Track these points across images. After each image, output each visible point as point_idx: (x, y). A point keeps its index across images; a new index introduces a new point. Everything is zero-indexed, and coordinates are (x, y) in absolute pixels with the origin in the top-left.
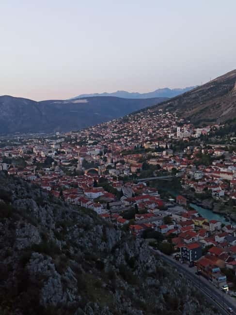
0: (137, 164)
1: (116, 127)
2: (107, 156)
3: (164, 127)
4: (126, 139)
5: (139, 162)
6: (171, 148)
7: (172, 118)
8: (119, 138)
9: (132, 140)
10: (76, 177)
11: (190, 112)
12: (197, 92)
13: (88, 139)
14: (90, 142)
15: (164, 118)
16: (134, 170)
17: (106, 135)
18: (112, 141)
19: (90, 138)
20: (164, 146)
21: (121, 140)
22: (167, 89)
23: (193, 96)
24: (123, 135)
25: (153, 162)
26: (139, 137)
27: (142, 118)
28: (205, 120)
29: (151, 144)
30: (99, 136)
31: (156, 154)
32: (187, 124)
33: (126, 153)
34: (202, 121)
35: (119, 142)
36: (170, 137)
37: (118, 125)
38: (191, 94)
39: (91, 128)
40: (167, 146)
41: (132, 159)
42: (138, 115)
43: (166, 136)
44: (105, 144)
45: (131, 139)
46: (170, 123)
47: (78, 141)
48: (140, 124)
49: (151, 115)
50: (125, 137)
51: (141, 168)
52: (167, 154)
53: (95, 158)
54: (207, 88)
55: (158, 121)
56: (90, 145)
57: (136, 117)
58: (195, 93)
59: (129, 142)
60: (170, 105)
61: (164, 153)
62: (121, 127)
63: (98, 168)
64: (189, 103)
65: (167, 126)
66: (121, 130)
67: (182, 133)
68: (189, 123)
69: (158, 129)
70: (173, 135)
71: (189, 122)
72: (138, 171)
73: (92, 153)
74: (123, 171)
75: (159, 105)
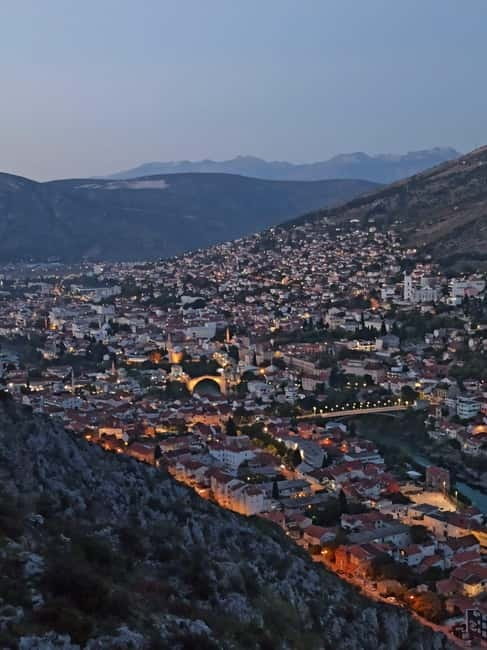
0: (317, 372)
1: (246, 263)
2: (238, 345)
3: (367, 270)
4: (276, 296)
5: (320, 367)
6: (395, 331)
7: (385, 244)
8: (258, 291)
9: (291, 299)
10: (177, 402)
11: (429, 231)
12: (445, 178)
13: (181, 292)
14: (186, 299)
15: (366, 244)
16: (309, 385)
17: (224, 282)
18: (240, 299)
19: (185, 288)
20: (378, 327)
21: (263, 298)
22: (360, 155)
23: (436, 187)
24: (267, 284)
25: (354, 368)
26: (308, 293)
27: (310, 241)
28: (468, 256)
29: (342, 315)
30: (207, 284)
31: (358, 346)
32: (425, 262)
33: (283, 338)
34: (460, 256)
35: (259, 303)
36: (384, 295)
37: (250, 256)
38: (428, 183)
39: (182, 258)
40: (383, 327)
41: (301, 357)
42: (298, 232)
43: (375, 294)
44: (225, 308)
45: (286, 296)
46: (383, 259)
47: (156, 295)
48: (306, 255)
49: (333, 235)
50: (273, 291)
51: (327, 382)
52: (385, 347)
53: (206, 346)
54: (469, 168)
55: (352, 251)
56: (186, 306)
57: (294, 236)
58: (438, 179)
59: (283, 304)
60: (379, 209)
61: (379, 343)
62: (261, 261)
63: (219, 375)
64: (425, 206)
65: (375, 268)
66: (260, 271)
67: (416, 290)
68: (429, 262)
69: (352, 274)
70: (391, 291)
71: (429, 257)
72: (320, 389)
73: (199, 332)
74: (283, 387)
75: (351, 205)
